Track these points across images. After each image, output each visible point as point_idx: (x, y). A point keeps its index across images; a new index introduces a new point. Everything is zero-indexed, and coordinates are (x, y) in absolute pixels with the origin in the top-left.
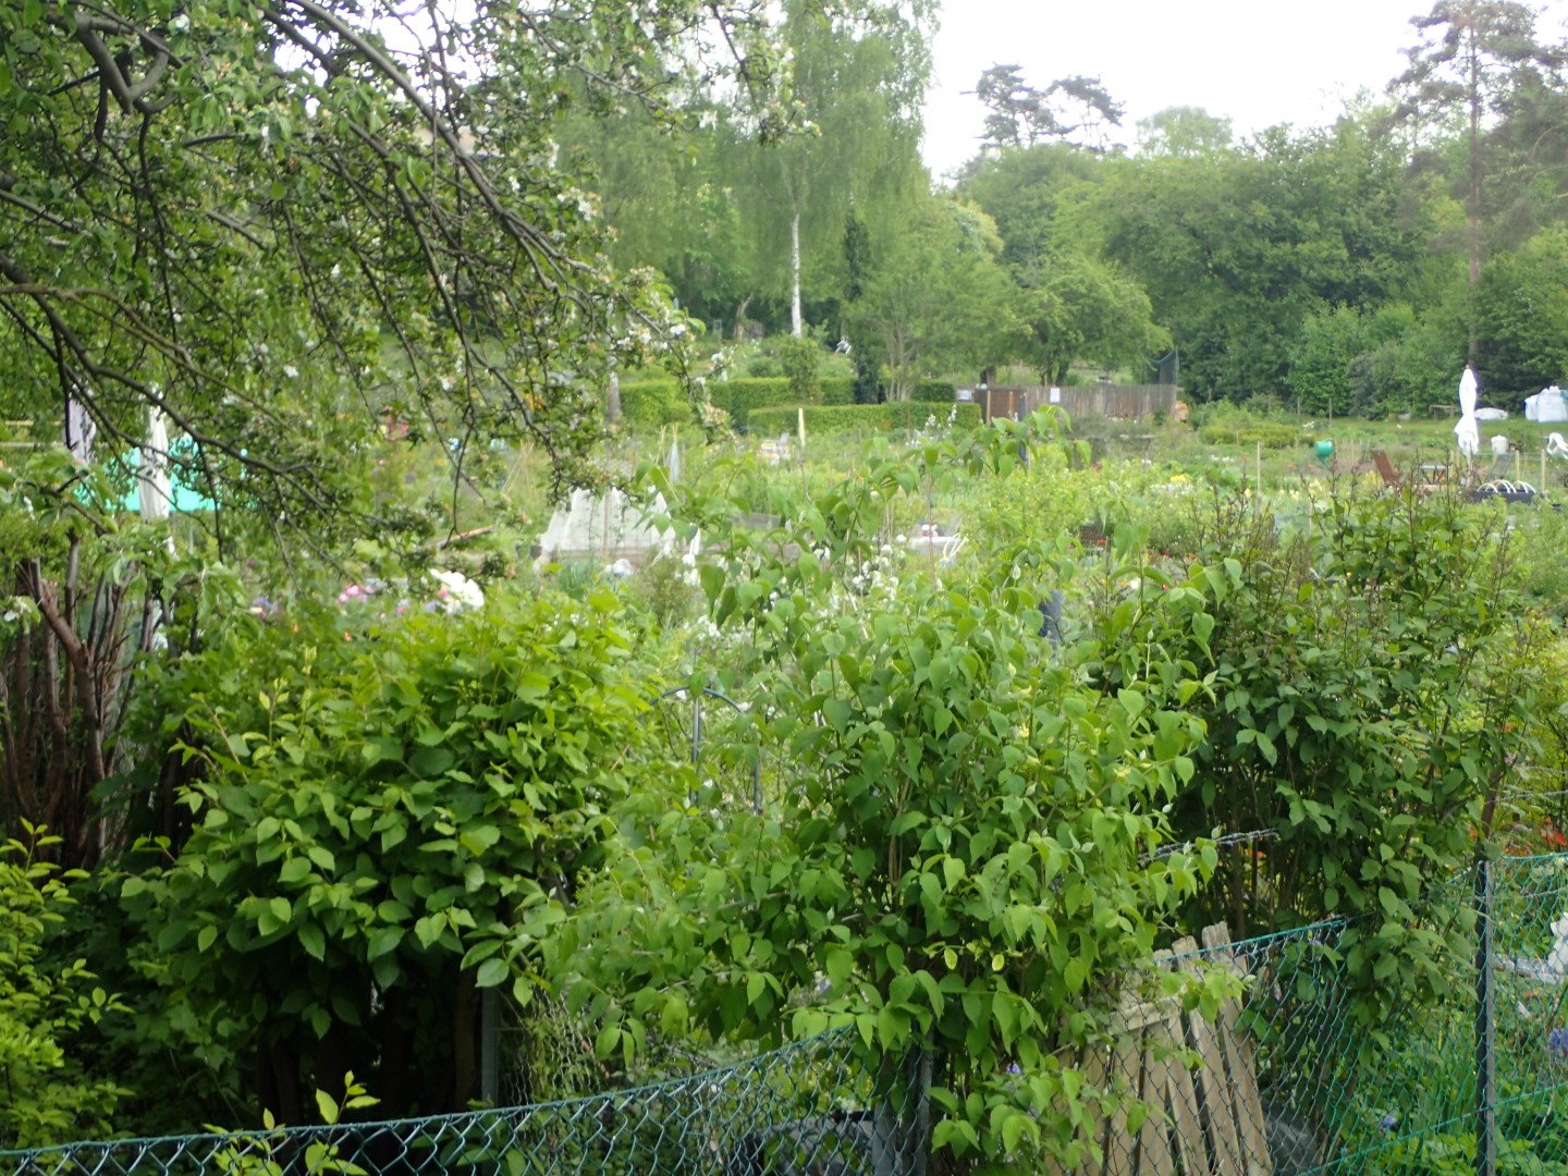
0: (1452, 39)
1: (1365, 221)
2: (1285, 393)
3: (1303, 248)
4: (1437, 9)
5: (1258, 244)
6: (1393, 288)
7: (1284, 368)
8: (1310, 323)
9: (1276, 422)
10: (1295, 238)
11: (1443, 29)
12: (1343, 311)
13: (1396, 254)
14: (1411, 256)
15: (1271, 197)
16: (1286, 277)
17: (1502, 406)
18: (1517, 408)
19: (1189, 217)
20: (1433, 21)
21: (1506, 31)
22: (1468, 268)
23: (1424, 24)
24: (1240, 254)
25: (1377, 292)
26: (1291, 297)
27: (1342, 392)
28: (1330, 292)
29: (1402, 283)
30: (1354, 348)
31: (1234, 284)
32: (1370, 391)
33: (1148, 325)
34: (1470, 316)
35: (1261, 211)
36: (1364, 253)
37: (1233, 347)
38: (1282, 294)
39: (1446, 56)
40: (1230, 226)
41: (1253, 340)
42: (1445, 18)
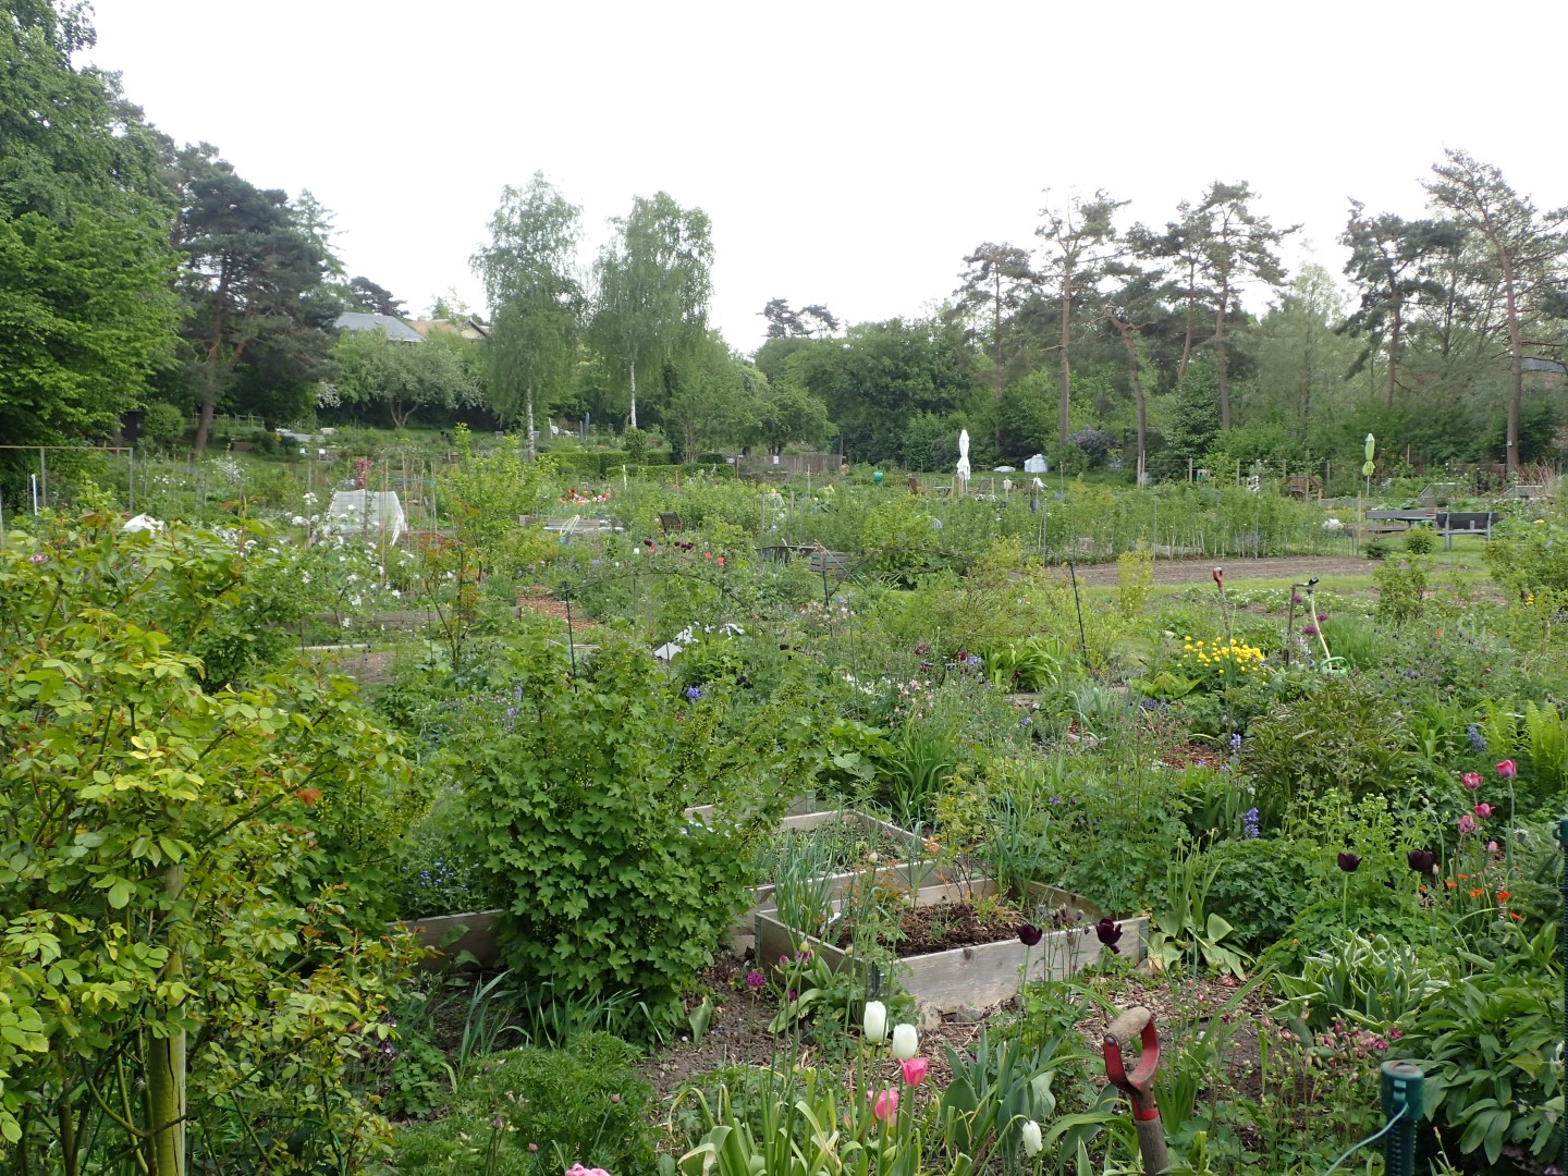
0: (986, 268)
1: (943, 368)
2: (900, 460)
3: (911, 383)
4: (978, 251)
5: (886, 380)
6: (958, 403)
7: (900, 446)
8: (913, 422)
9: (895, 474)
10: (906, 377)
11: (981, 263)
12: (930, 415)
13: (960, 386)
14: (968, 387)
15: (893, 356)
16: (902, 396)
17: (1012, 465)
18: (1020, 466)
19: (850, 366)
20: (977, 259)
21: (1014, 264)
22: (996, 392)
23: (971, 260)
24: (876, 386)
25: (949, 406)
26: (904, 408)
27: (929, 458)
28: (925, 406)
29: (962, 401)
30: (936, 435)
31: (875, 402)
32: (944, 457)
33: (825, 422)
34: (996, 418)
35: (887, 362)
36: (943, 385)
37: (875, 436)
38: (899, 406)
39: (983, 277)
40: (871, 370)
41: (883, 431)
42: (982, 258)
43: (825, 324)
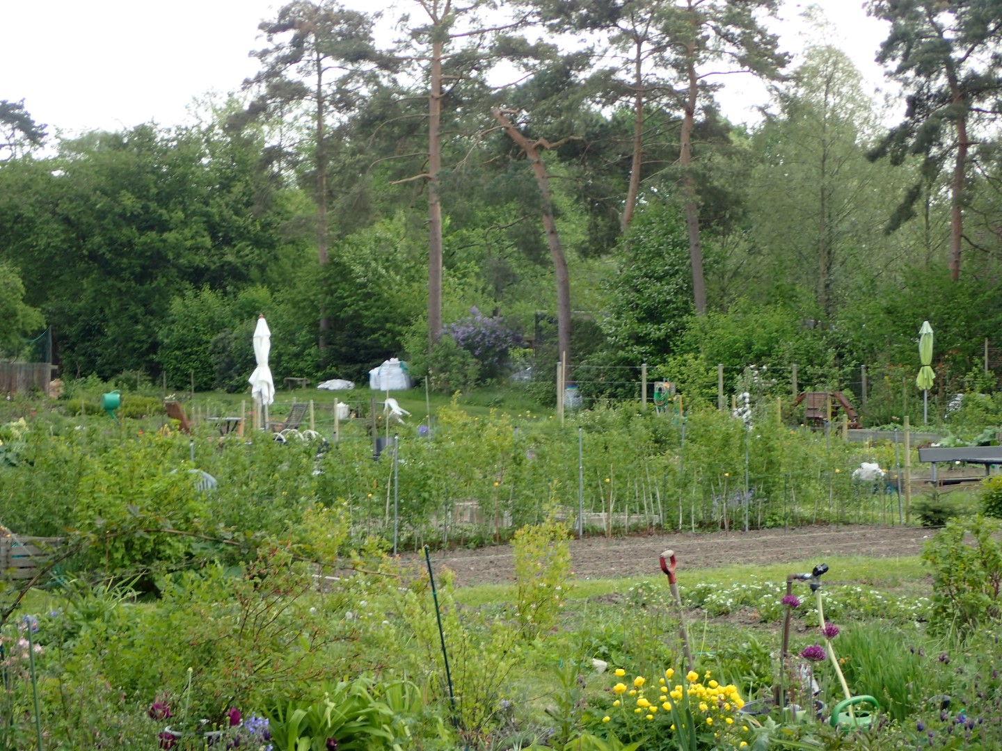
0: (298, 43)
1: (228, 213)
2: (154, 371)
3: (171, 236)
4: (284, 13)
5: (128, 232)
6: (254, 273)
7: (155, 346)
8: (176, 305)
9: (147, 395)
10: (163, 227)
11: (289, 35)
12: (207, 294)
13: (257, 243)
14: (271, 246)
15: (140, 192)
16: (155, 262)
17: (348, 377)
18: (362, 379)
19: (64, 207)
20: (284, 28)
21: (347, 36)
22: (316, 252)
23: (272, 30)
24: (111, 242)
25: (239, 276)
26: (160, 281)
27: (206, 367)
28: (197, 276)
29: (262, 268)
30: (215, 326)
31: (109, 270)
32: (230, 365)
33: (21, 306)
34: (323, 300)
35: (128, 200)
36: (228, 241)
37: (111, 331)
38: (152, 278)
39: (294, 58)
40: (102, 215)
41: (124, 320)
42: (291, 25)
43: (19, 134)
